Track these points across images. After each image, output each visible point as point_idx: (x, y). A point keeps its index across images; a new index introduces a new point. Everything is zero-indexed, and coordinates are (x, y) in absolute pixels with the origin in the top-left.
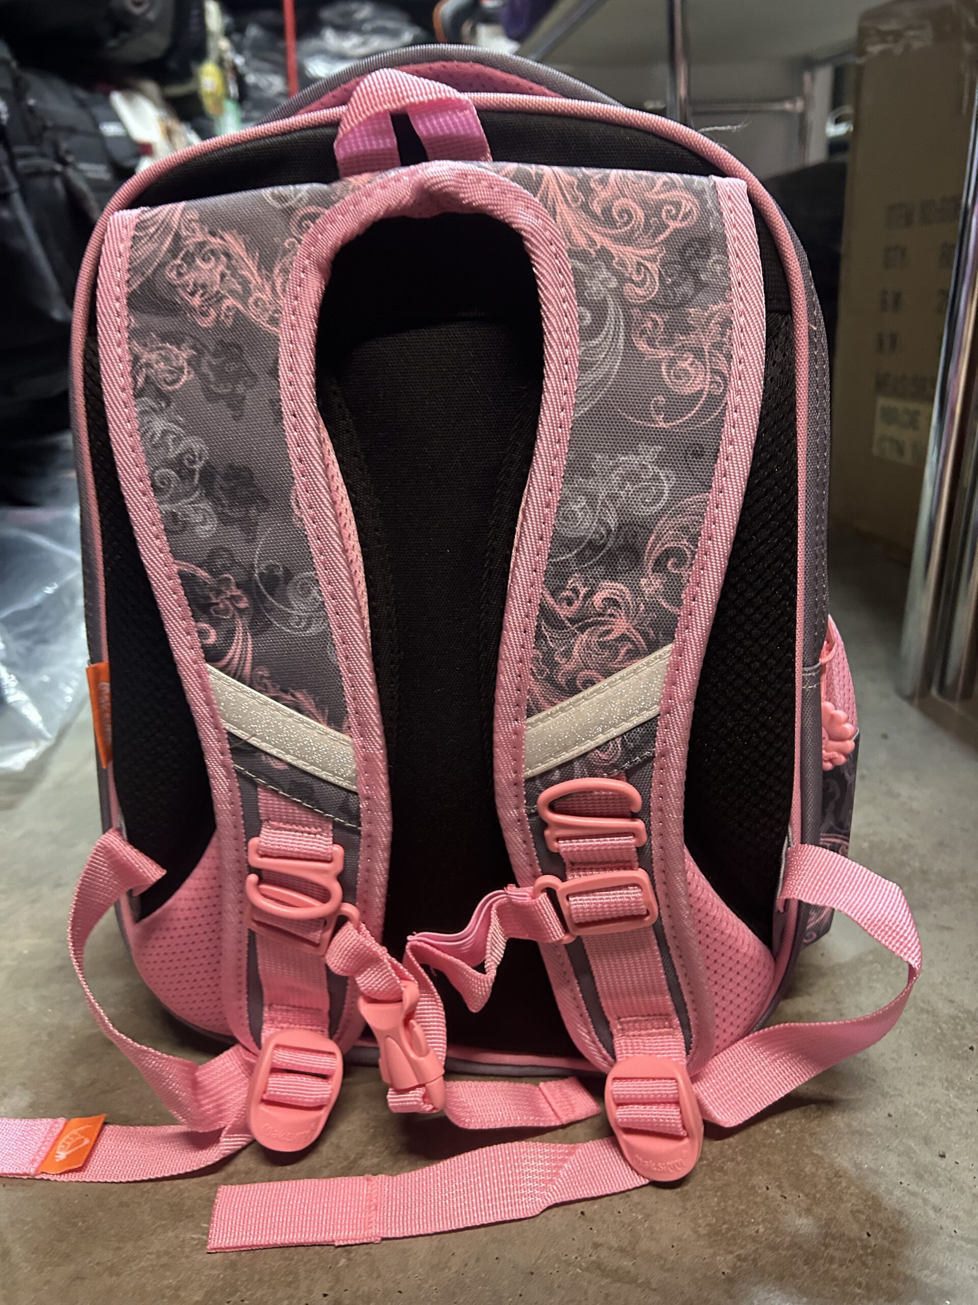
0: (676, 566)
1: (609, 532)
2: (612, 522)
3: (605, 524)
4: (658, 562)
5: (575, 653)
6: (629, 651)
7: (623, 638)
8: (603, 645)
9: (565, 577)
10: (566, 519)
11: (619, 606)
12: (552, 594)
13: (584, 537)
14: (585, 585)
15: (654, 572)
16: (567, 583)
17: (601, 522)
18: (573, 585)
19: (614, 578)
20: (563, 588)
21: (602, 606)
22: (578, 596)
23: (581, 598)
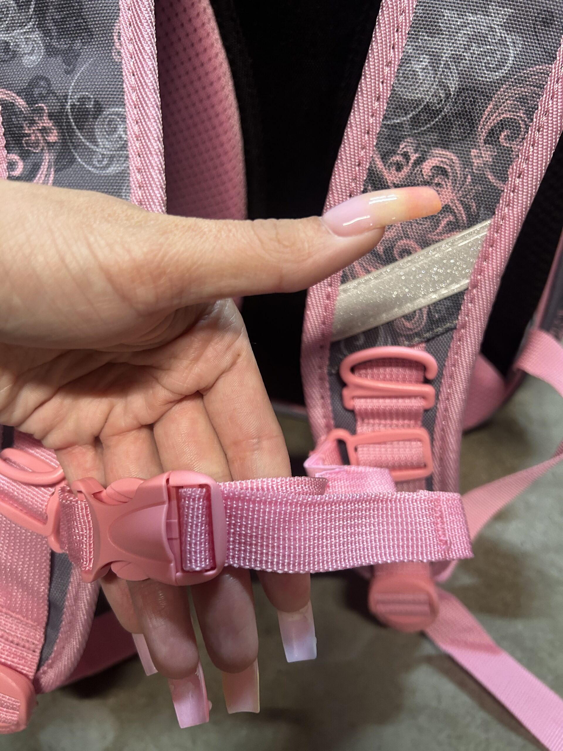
0: (509, 138)
2: (453, 86)
6: (449, 223)
9: (397, 141)
11: (447, 175)
12: (382, 158)
13: (421, 100)
14: (416, 151)
15: (485, 143)
16: (399, 147)
17: (441, 84)
18: (405, 150)
19: (445, 147)
20: (394, 152)
21: (430, 174)
22: (408, 162)
23: (410, 164)
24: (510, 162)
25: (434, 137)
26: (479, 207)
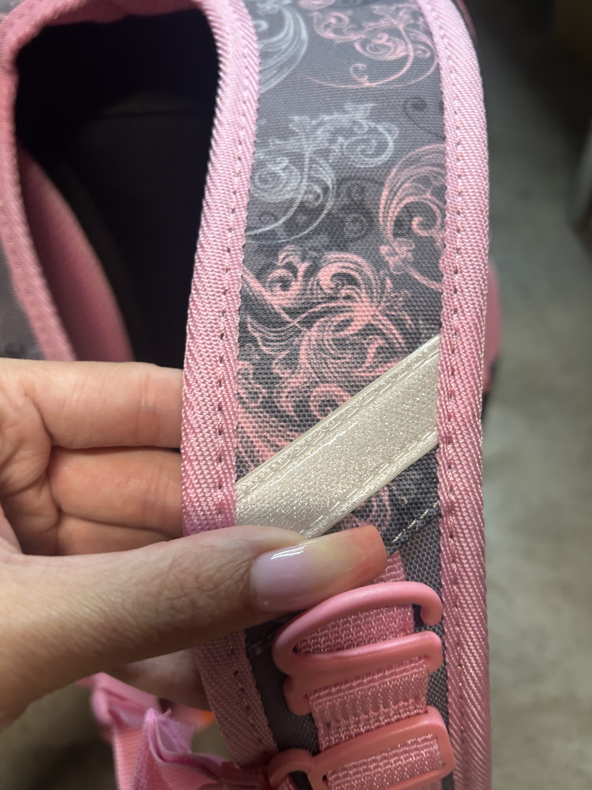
1: (326, 190)
3: (319, 182)
4: (398, 224)
5: (303, 358)
6: (380, 350)
7: (369, 330)
8: (341, 343)
9: (274, 251)
10: (265, 182)
11: (356, 283)
12: (258, 278)
14: (303, 259)
15: (395, 237)
16: (277, 258)
17: (313, 180)
18: (287, 260)
21: (332, 286)
22: (296, 277)
23: (300, 278)
24: (437, 255)
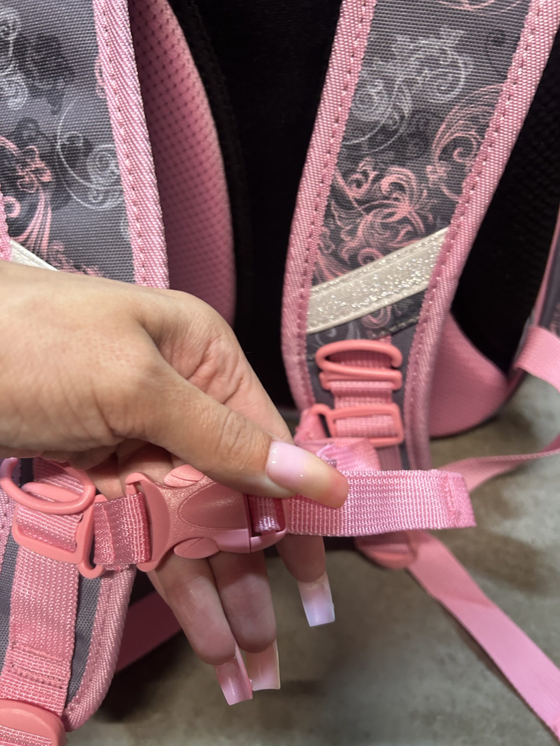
0: (461, 155)
2: (407, 108)
3: (399, 110)
4: (445, 150)
5: (360, 232)
6: (408, 233)
7: (405, 221)
8: (385, 226)
9: (357, 160)
11: (404, 190)
12: (343, 176)
13: (378, 122)
14: (374, 169)
15: (440, 160)
16: (358, 166)
17: (396, 108)
18: (364, 168)
19: (402, 165)
20: (354, 171)
21: (389, 190)
22: (367, 179)
23: (369, 181)
24: (463, 176)
25: (391, 155)
26: (435, 218)
